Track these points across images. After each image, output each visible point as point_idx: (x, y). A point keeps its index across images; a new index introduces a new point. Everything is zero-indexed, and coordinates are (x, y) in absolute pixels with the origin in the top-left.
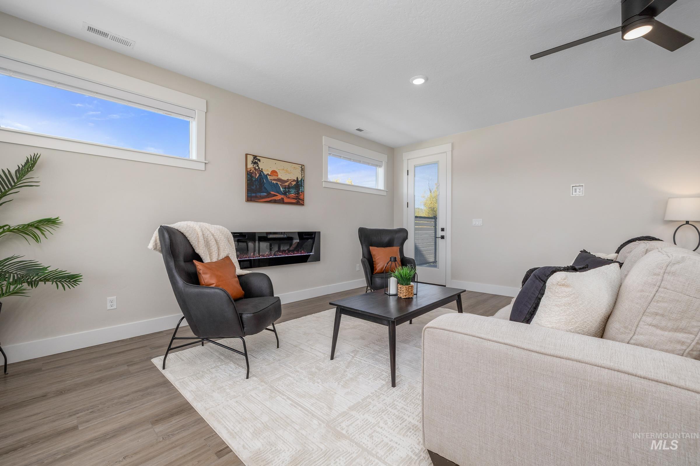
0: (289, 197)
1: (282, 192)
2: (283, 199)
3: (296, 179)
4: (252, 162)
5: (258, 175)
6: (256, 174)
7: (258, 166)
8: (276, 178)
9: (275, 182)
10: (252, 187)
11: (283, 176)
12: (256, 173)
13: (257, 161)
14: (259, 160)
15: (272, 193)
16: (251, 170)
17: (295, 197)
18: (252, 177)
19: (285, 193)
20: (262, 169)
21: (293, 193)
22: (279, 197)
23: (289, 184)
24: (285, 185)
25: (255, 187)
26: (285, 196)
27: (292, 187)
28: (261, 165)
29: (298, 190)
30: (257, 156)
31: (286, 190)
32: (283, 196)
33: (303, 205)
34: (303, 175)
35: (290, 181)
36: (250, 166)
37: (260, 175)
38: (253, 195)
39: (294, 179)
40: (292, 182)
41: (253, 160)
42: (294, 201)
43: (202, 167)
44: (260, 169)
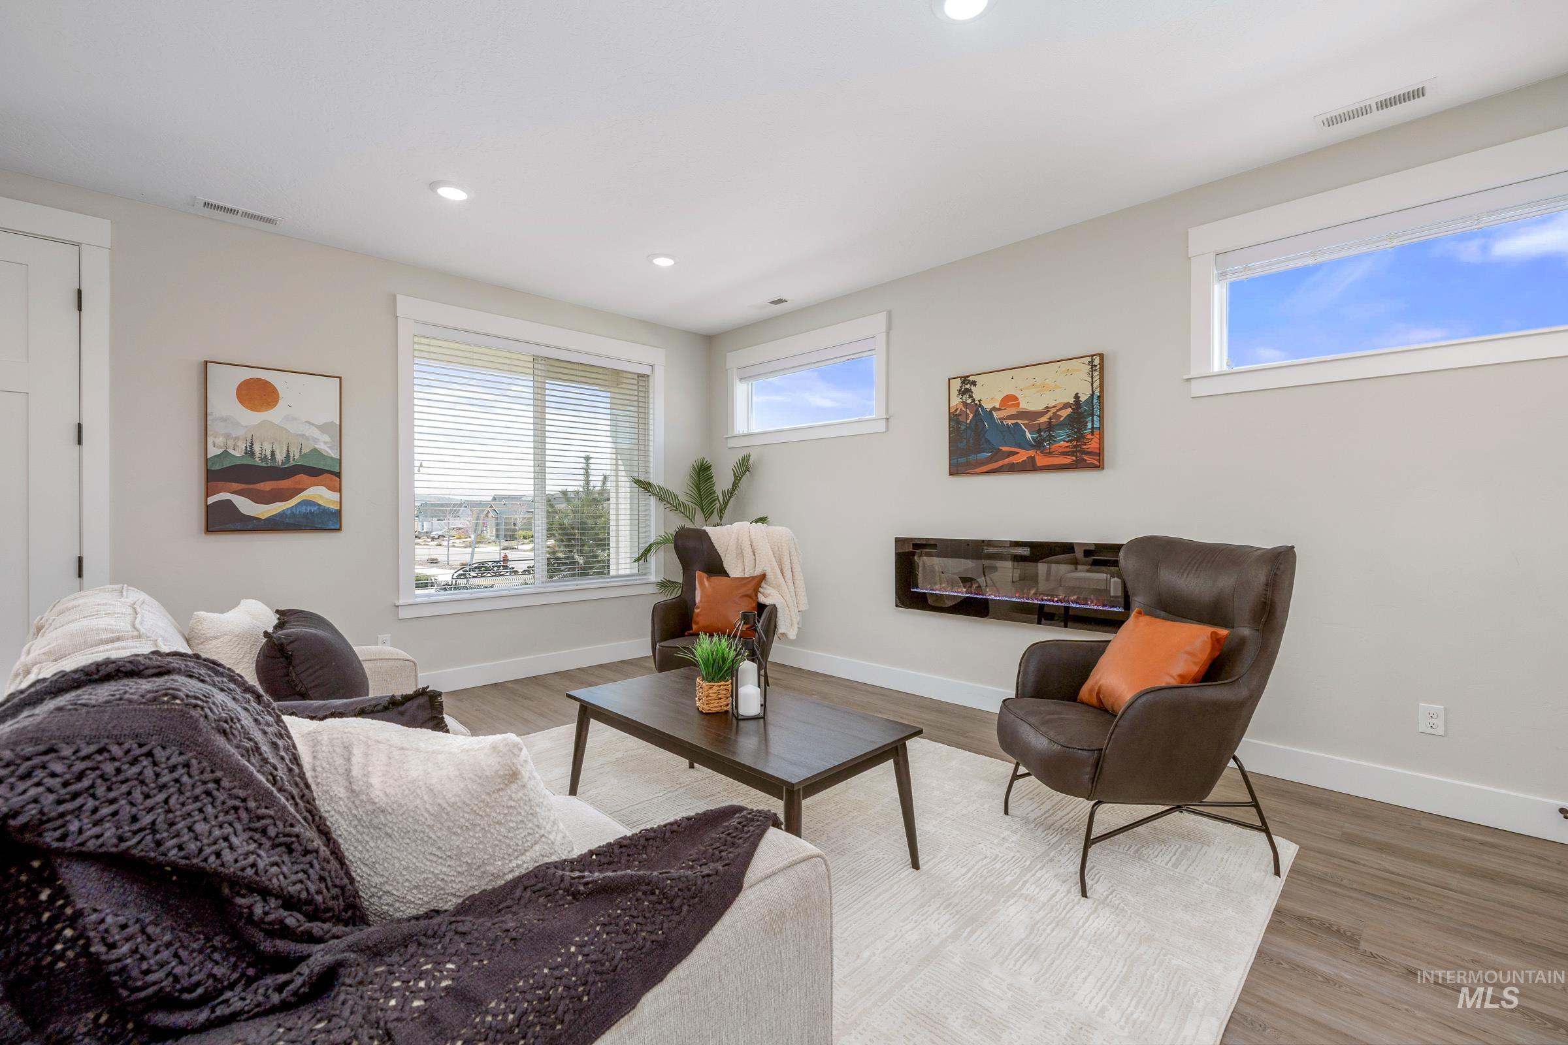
0: (1050, 453)
1: (1028, 442)
2: (1032, 459)
3: (1072, 400)
4: (960, 391)
5: (971, 416)
6: (967, 415)
7: (971, 396)
8: (1013, 411)
9: (1010, 422)
10: (960, 445)
11: (1031, 402)
12: (968, 412)
13: (968, 386)
14: (974, 383)
15: (1004, 448)
16: (957, 410)
17: (1069, 450)
18: (958, 423)
19: (1038, 445)
20: (980, 401)
21: (1062, 440)
22: (1022, 456)
23: (1050, 418)
24: (1039, 424)
25: (965, 442)
26: (1038, 452)
27: (1061, 425)
28: (978, 394)
29: (1079, 429)
30: (968, 377)
31: (1041, 436)
32: (1032, 453)
33: (1099, 466)
34: (1096, 384)
35: (1054, 410)
36: (956, 401)
37: (976, 414)
38: (963, 460)
39: (1066, 401)
40: (1058, 411)
41: (961, 387)
42: (1066, 460)
43: (881, 426)
44: (977, 402)
